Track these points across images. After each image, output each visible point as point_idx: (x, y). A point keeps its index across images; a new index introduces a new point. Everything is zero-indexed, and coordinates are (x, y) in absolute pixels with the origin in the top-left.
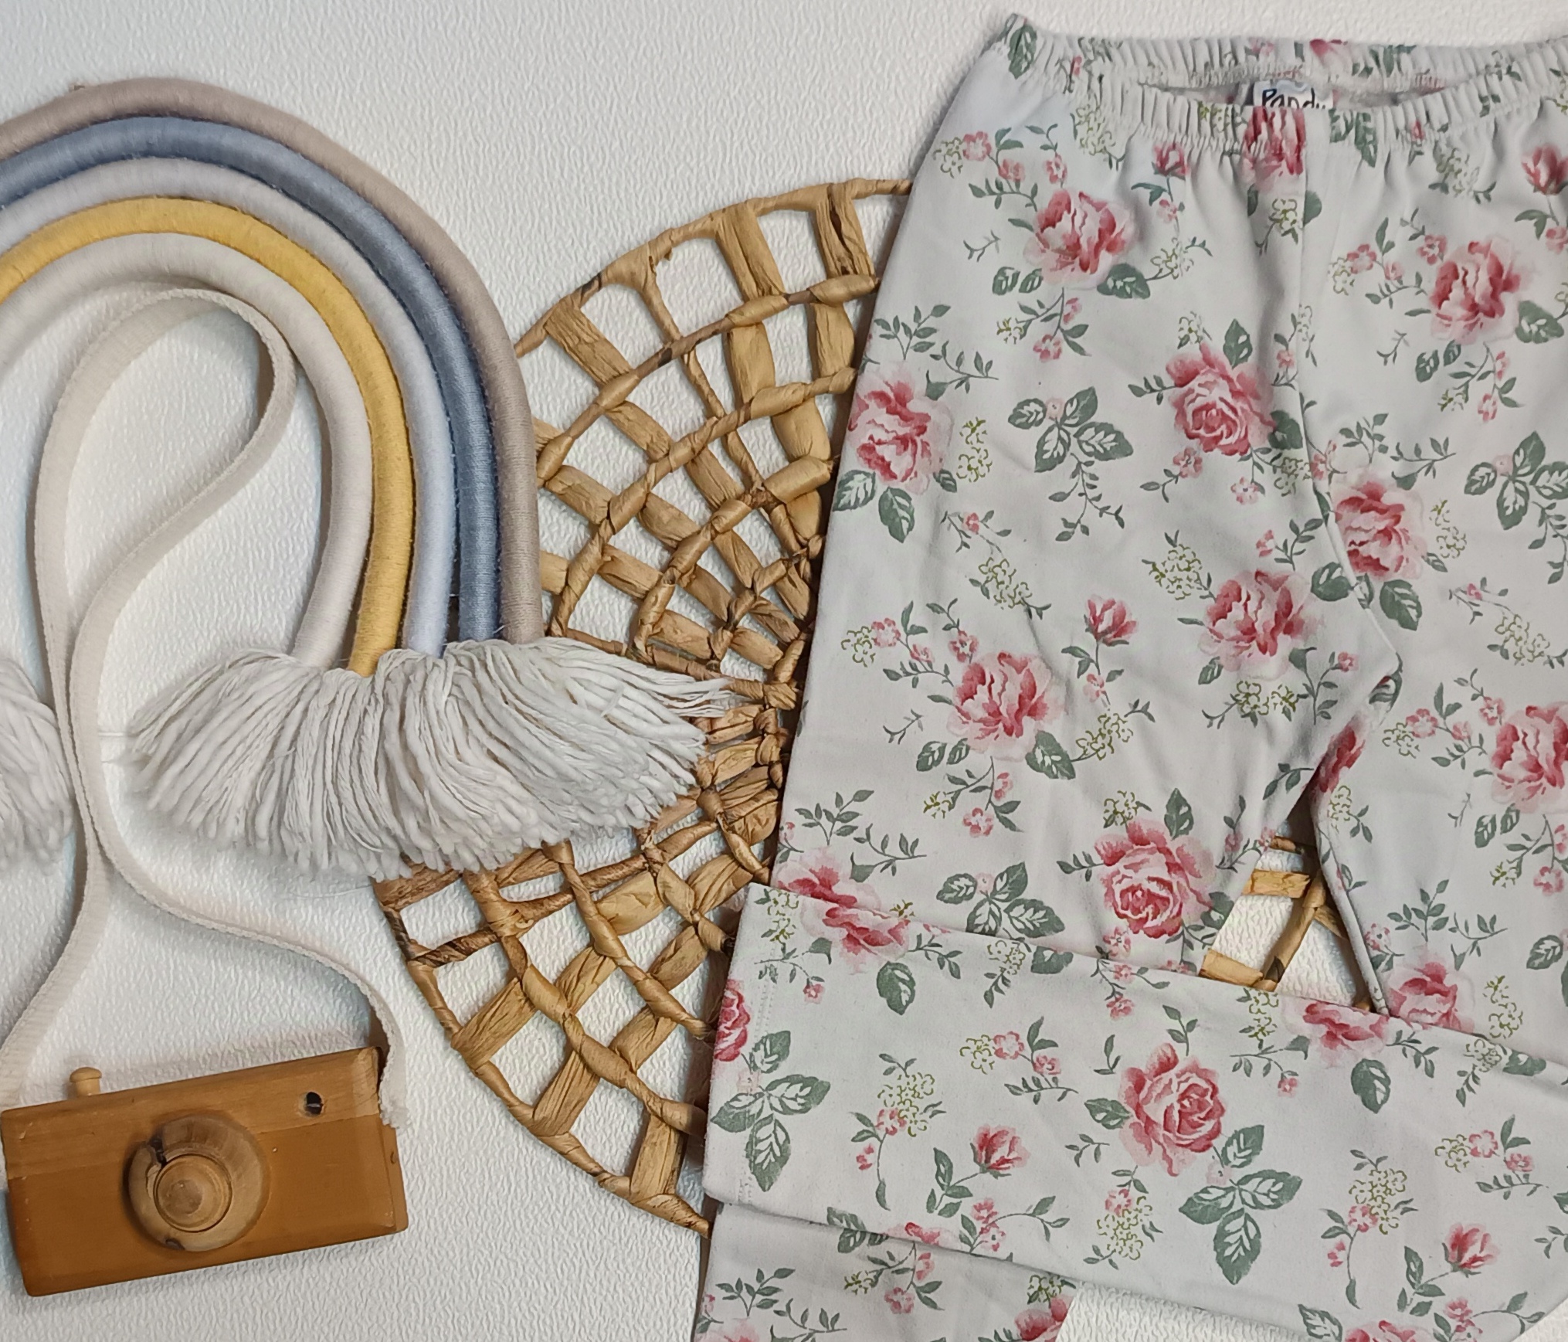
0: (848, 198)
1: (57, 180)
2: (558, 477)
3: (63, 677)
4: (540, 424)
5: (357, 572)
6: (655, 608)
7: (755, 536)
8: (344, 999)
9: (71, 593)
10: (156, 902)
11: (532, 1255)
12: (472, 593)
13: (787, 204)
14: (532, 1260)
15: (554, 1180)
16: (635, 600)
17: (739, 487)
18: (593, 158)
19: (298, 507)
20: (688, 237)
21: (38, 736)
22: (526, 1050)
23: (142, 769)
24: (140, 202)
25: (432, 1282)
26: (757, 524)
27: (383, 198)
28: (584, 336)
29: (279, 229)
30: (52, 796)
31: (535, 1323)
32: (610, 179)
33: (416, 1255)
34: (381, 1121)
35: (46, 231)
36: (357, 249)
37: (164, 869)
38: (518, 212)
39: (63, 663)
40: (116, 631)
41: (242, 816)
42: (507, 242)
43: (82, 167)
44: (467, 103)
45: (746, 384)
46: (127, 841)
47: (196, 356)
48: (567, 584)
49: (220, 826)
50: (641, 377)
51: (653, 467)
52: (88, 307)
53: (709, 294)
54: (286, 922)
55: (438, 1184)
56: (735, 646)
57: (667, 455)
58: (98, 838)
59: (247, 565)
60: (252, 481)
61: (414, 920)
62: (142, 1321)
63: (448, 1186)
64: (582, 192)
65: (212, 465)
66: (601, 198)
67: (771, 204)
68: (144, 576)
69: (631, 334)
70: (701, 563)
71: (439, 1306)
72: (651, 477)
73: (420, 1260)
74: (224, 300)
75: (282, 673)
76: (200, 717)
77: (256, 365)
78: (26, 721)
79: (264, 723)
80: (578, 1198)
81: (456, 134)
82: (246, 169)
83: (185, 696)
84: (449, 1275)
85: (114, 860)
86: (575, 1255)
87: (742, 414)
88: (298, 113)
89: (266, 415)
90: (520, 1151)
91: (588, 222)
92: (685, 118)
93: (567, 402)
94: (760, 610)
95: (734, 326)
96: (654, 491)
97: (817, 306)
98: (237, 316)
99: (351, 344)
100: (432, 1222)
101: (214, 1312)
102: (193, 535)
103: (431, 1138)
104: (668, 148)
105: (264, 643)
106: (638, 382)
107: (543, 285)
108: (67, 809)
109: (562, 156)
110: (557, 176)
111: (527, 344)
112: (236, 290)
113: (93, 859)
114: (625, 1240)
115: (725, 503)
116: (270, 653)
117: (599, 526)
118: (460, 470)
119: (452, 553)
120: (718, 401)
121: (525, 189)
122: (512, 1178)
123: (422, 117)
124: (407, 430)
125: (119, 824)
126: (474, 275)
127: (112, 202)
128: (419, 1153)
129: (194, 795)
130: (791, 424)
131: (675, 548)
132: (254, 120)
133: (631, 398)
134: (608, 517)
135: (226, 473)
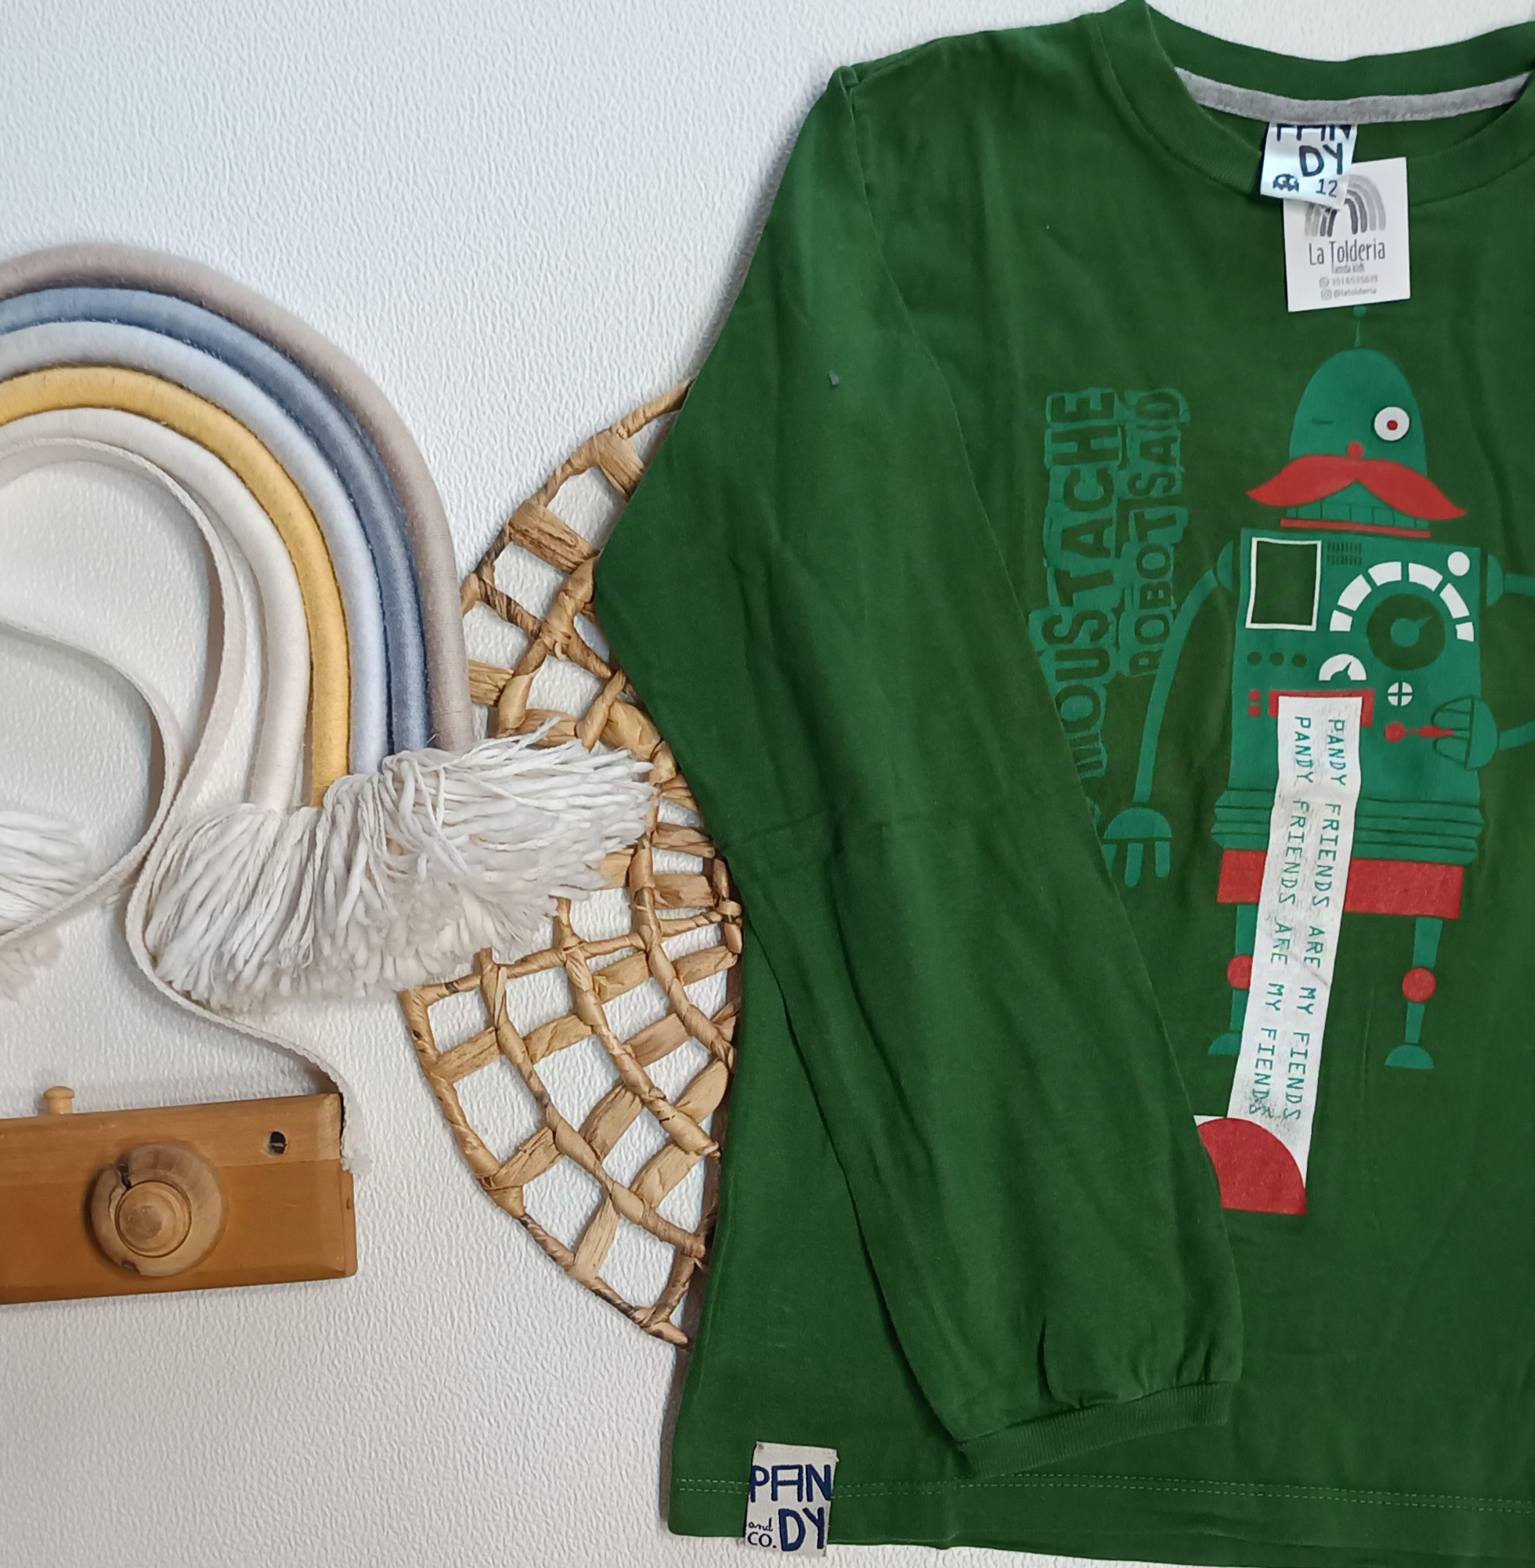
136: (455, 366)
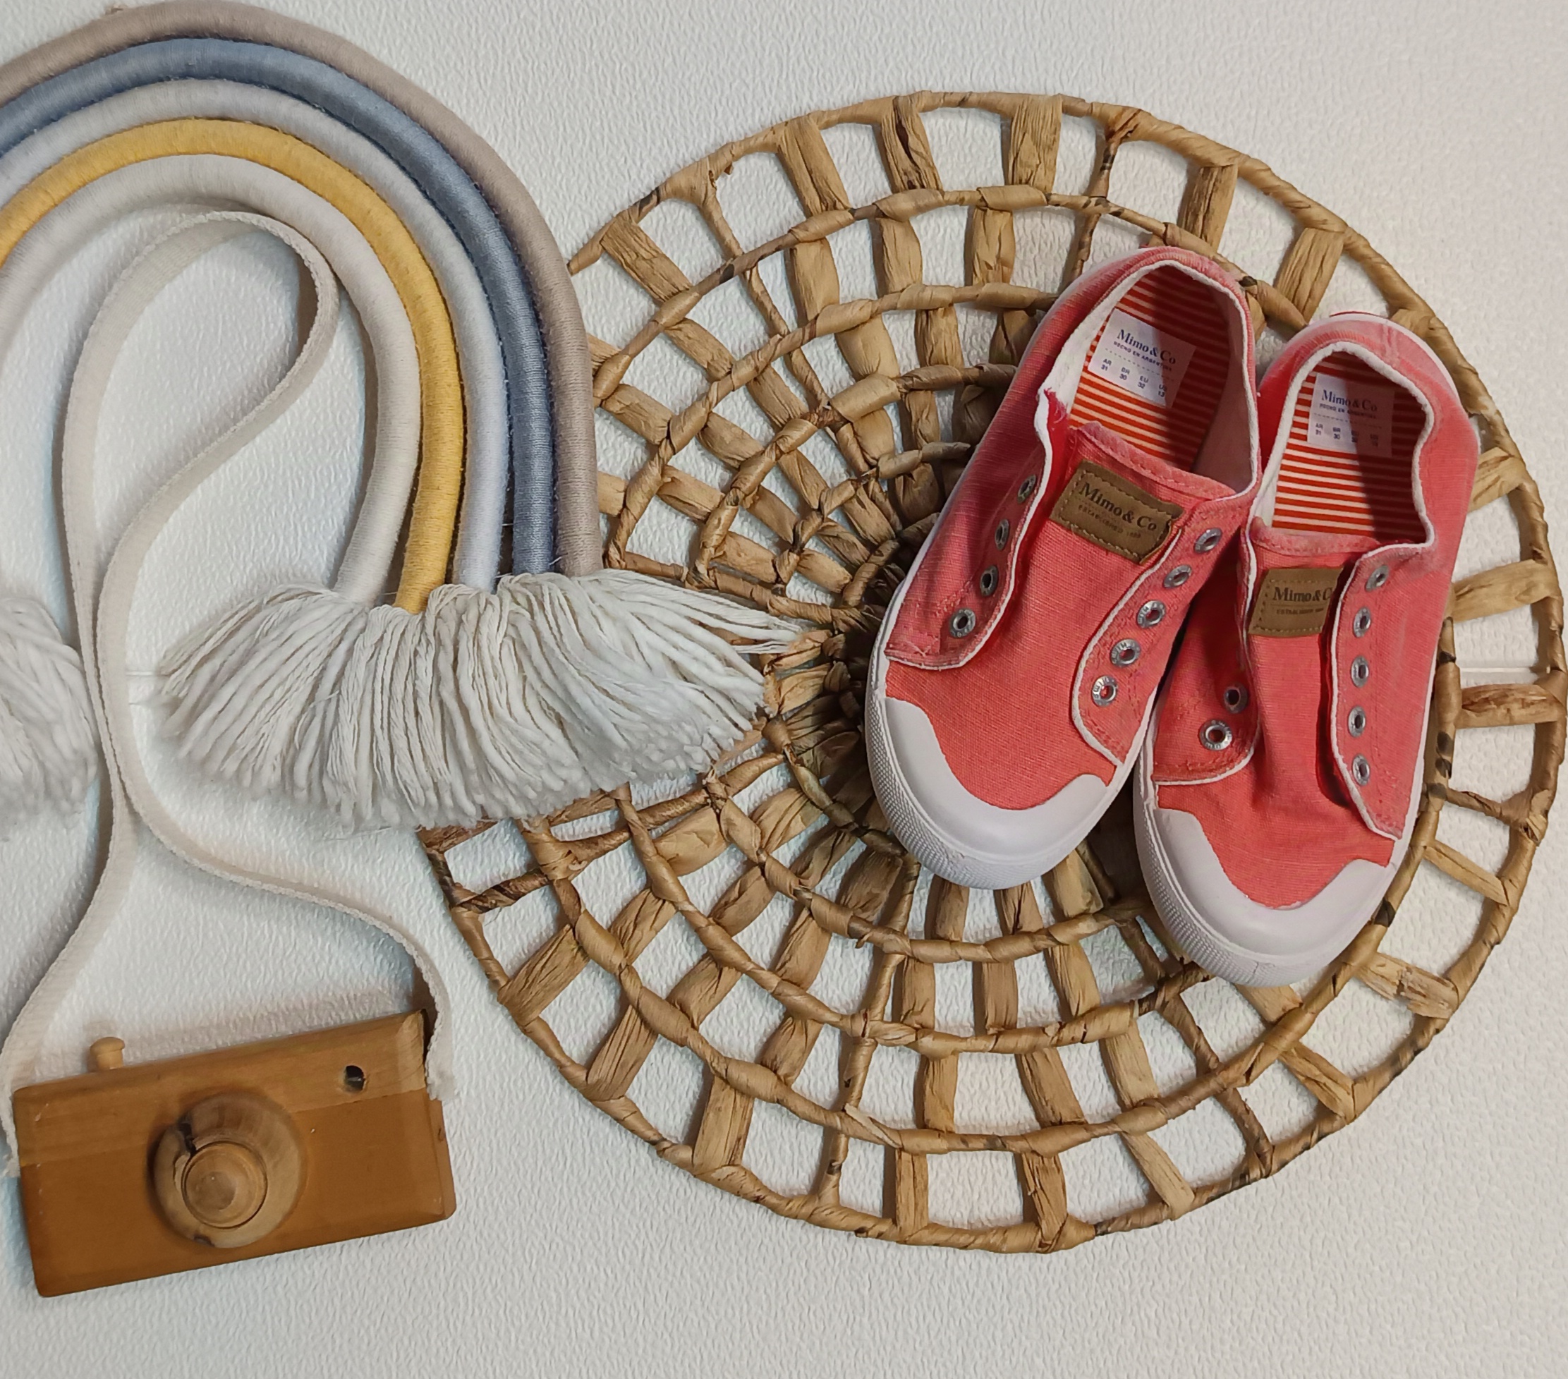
0: (915, 109)
1: (92, 102)
2: (616, 396)
3: (90, 617)
4: (595, 341)
5: (404, 502)
6: (718, 531)
7: (819, 458)
8: (385, 955)
9: (99, 525)
10: (187, 858)
11: (591, 1236)
12: (527, 522)
13: (852, 117)
14: (590, 1243)
15: (613, 1154)
16: (694, 521)
17: (804, 406)
18: (645, 74)
19: (340, 433)
20: (749, 151)
21: (62, 680)
22: (582, 1008)
23: (172, 713)
24: (176, 123)
25: (482, 1268)
26: (822, 445)
27: (429, 115)
28: (642, 252)
29: (323, 149)
30: (75, 744)
31: (595, 1313)
32: (664, 97)
33: (464, 1238)
34: (428, 1095)
35: (80, 154)
36: (403, 169)
37: (194, 817)
38: (568, 130)
39: (90, 601)
40: (146, 565)
41: (278, 764)
42: (558, 160)
43: (119, 90)
44: (515, 20)
45: (811, 300)
46: (155, 787)
47: (233, 279)
48: (625, 505)
49: (256, 774)
50: (702, 294)
51: (715, 384)
52: (120, 230)
53: (767, 212)
54: (324, 872)
55: (487, 1158)
56: (802, 570)
57: (730, 373)
58: (124, 789)
59: (286, 494)
60: (292, 407)
61: (461, 867)
62: (164, 1316)
63: (499, 1161)
64: (634, 109)
65: (250, 391)
66: (653, 115)
67: (835, 117)
68: (177, 507)
69: (687, 254)
70: (765, 484)
71: (490, 1295)
72: (713, 395)
73: (468, 1246)
74: (265, 222)
75: (324, 610)
76: (235, 657)
77: (297, 289)
78: (49, 666)
79: (305, 664)
80: (639, 1173)
81: (503, 52)
82: (289, 89)
83: (220, 633)
84: (500, 1260)
85: (142, 812)
86: (638, 1236)
87: (807, 331)
88: (340, 32)
89: (309, 341)
90: (577, 1121)
91: (641, 139)
92: (739, 34)
93: (622, 325)
94: (828, 532)
95: (798, 242)
96: (714, 410)
97: (883, 221)
98: (278, 239)
99: (397, 265)
100: (481, 1200)
101: (244, 1305)
102: (229, 464)
103: (480, 1107)
104: (723, 63)
105: (304, 576)
106: (699, 299)
107: (596, 205)
108: (92, 756)
109: (613, 72)
110: (608, 93)
111: (581, 261)
112: (276, 212)
113: (119, 812)
114: (691, 1219)
115: (790, 422)
116: (311, 589)
117: (659, 446)
118: (513, 396)
119: (505, 482)
120: (781, 318)
121: (575, 107)
122: (568, 1151)
123: (469, 35)
124: (457, 355)
125: (147, 770)
126: (526, 195)
127: (148, 124)
128: (466, 1124)
129: (228, 742)
130: (858, 342)
131: (737, 468)
132: (296, 41)
133: (689, 316)
134: (668, 437)
135: (266, 402)
136: (573, 129)
